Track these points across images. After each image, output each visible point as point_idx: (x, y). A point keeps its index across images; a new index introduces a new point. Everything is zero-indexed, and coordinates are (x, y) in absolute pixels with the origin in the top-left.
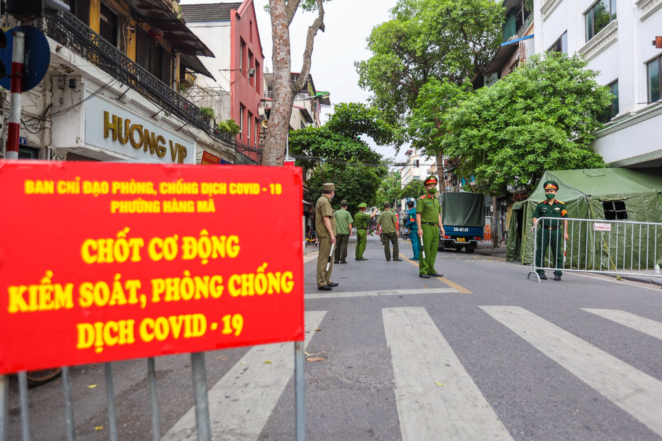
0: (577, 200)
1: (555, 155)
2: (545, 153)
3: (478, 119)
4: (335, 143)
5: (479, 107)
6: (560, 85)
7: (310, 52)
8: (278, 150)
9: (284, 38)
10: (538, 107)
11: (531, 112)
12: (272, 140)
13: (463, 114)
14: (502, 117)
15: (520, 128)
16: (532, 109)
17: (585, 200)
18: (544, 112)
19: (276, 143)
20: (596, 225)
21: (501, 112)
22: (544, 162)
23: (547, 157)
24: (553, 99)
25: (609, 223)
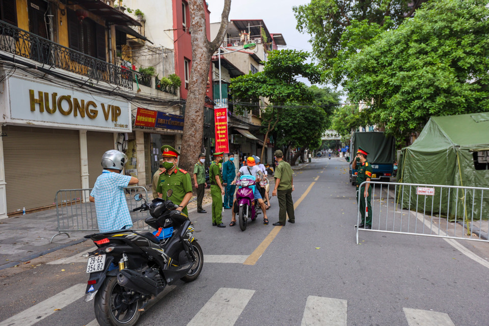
0: (446, 150)
1: (441, 99)
2: (432, 98)
3: (375, 65)
4: (270, 87)
5: (377, 53)
6: (456, 26)
7: (227, 12)
8: (197, 104)
9: (198, 4)
10: (432, 50)
11: (425, 56)
12: (192, 95)
13: (362, 61)
14: (396, 62)
15: (411, 73)
16: (426, 53)
17: (454, 151)
18: (437, 56)
19: (195, 98)
20: (420, 189)
21: (397, 57)
22: (430, 107)
23: (434, 102)
24: (448, 42)
25: (432, 187)
